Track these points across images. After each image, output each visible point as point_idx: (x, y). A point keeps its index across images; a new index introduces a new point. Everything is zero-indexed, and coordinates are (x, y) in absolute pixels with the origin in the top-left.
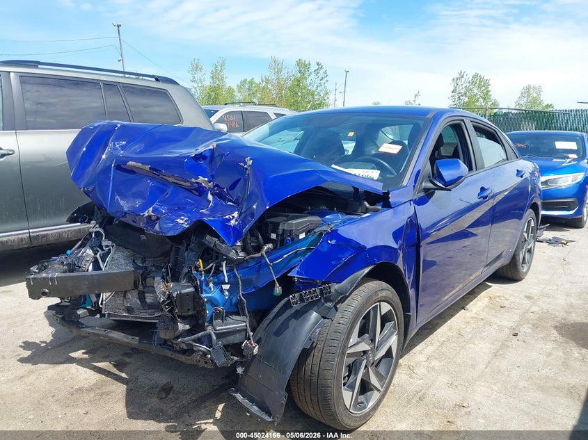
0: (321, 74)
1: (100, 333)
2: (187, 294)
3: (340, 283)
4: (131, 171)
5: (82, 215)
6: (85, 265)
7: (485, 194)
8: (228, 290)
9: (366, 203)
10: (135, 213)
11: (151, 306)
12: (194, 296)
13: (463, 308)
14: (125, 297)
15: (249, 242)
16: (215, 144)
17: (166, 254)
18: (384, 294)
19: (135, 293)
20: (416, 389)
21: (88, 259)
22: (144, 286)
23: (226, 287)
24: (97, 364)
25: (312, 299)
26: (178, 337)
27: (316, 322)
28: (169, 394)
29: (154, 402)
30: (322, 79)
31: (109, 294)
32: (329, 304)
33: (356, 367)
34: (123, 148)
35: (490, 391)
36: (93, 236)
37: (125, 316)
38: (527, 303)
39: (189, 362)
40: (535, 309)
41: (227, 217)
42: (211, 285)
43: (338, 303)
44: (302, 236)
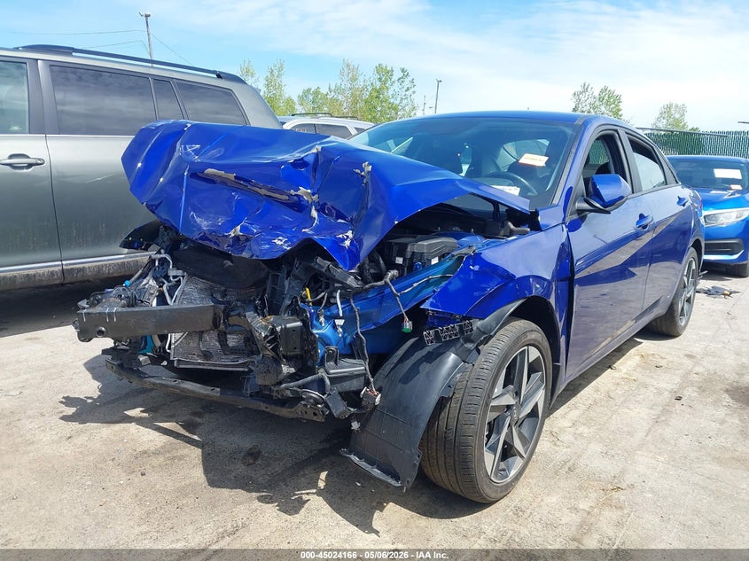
0: (407, 83)
1: (169, 383)
2: (294, 329)
3: (483, 319)
4: (210, 180)
5: (138, 240)
6: (149, 299)
7: (644, 223)
8: (342, 327)
9: (510, 223)
10: (216, 234)
11: (234, 351)
12: (302, 331)
13: (610, 367)
14: (200, 339)
15: (367, 268)
16: (319, 147)
17: (260, 284)
18: (533, 336)
19: (214, 335)
20: (564, 458)
21: (152, 292)
22: (227, 325)
23: (340, 322)
24: (161, 424)
25: (450, 337)
26: (281, 383)
27: (455, 366)
28: (257, 459)
29: (240, 468)
30: (408, 89)
31: (178, 335)
32: (470, 346)
33: (498, 425)
34: (197, 152)
35: (654, 461)
36: (157, 264)
37: (200, 364)
38: (688, 363)
39: (291, 416)
40: (699, 369)
41: (341, 236)
42: (322, 319)
43: (479, 345)
44: (435, 261)
